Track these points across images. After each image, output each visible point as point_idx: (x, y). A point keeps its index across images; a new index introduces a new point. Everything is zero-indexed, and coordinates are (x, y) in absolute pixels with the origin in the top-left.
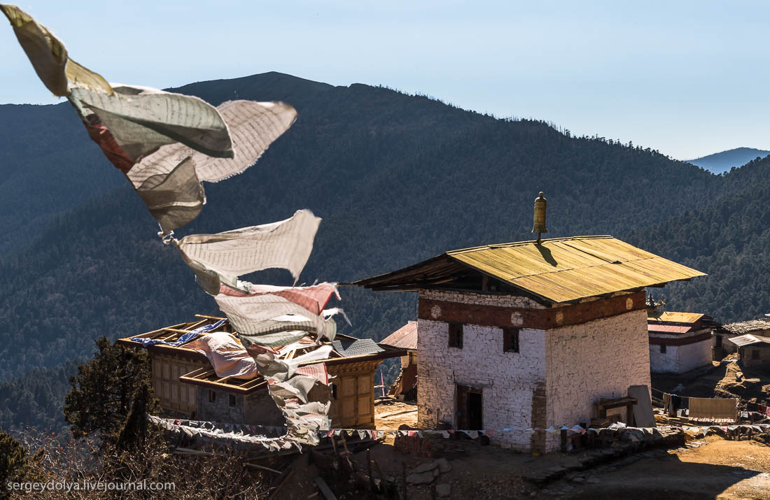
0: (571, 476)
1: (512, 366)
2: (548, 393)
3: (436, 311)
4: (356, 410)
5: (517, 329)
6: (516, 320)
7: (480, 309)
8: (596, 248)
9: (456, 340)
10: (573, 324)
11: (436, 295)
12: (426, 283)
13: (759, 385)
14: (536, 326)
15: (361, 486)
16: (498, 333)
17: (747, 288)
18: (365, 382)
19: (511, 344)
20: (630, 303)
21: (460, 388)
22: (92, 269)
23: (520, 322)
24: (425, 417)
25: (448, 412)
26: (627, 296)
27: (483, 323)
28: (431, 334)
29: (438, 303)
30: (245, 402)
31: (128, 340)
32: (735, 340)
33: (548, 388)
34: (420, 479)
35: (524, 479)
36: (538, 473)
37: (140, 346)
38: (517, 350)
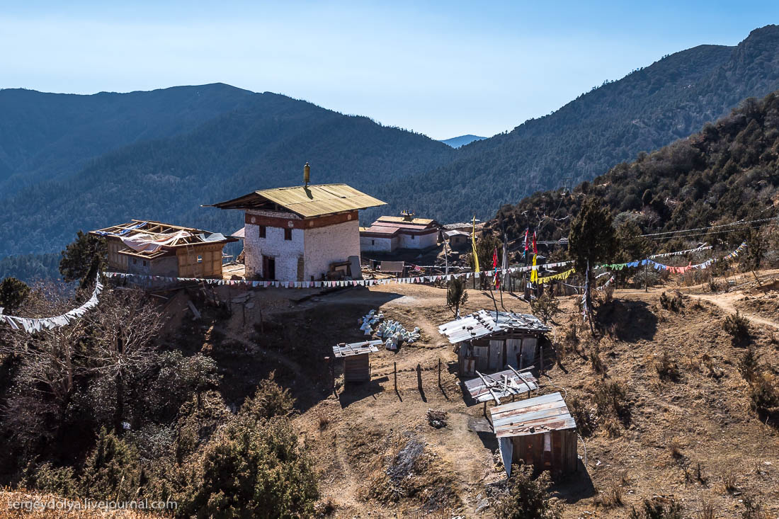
0: (312, 298)
1: (288, 247)
2: (305, 260)
3: (253, 220)
4: (212, 267)
5: (291, 229)
6: (290, 225)
7: (274, 219)
8: (335, 190)
9: (263, 234)
10: (318, 227)
11: (253, 212)
12: (250, 205)
13: (458, 255)
14: (299, 228)
15: (210, 304)
16: (282, 230)
17: (467, 206)
18: (217, 254)
19: (288, 236)
20: (350, 217)
21: (265, 257)
22: (114, 189)
23: (292, 225)
24: (248, 271)
25: (259, 269)
26: (348, 214)
27: (275, 226)
28: (251, 231)
29: (254, 216)
30: (151, 264)
31: (94, 232)
32: (448, 233)
33: (305, 257)
34: (238, 301)
35: (291, 300)
36: (297, 297)
37: (100, 235)
38: (291, 239)
